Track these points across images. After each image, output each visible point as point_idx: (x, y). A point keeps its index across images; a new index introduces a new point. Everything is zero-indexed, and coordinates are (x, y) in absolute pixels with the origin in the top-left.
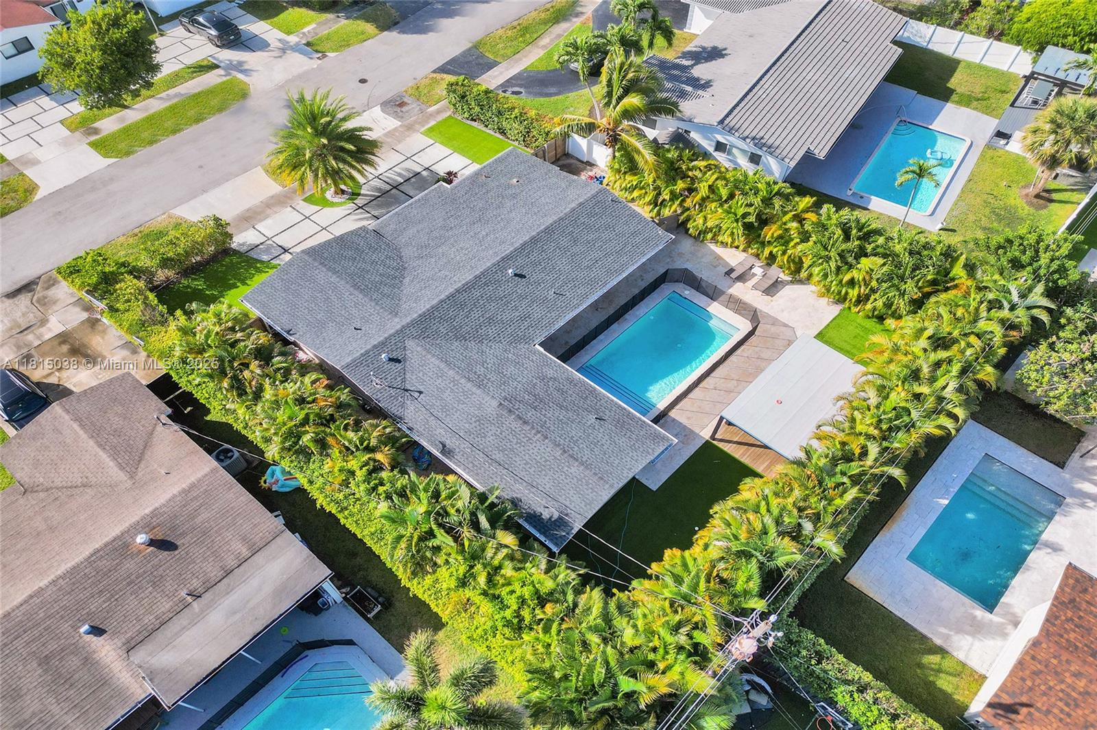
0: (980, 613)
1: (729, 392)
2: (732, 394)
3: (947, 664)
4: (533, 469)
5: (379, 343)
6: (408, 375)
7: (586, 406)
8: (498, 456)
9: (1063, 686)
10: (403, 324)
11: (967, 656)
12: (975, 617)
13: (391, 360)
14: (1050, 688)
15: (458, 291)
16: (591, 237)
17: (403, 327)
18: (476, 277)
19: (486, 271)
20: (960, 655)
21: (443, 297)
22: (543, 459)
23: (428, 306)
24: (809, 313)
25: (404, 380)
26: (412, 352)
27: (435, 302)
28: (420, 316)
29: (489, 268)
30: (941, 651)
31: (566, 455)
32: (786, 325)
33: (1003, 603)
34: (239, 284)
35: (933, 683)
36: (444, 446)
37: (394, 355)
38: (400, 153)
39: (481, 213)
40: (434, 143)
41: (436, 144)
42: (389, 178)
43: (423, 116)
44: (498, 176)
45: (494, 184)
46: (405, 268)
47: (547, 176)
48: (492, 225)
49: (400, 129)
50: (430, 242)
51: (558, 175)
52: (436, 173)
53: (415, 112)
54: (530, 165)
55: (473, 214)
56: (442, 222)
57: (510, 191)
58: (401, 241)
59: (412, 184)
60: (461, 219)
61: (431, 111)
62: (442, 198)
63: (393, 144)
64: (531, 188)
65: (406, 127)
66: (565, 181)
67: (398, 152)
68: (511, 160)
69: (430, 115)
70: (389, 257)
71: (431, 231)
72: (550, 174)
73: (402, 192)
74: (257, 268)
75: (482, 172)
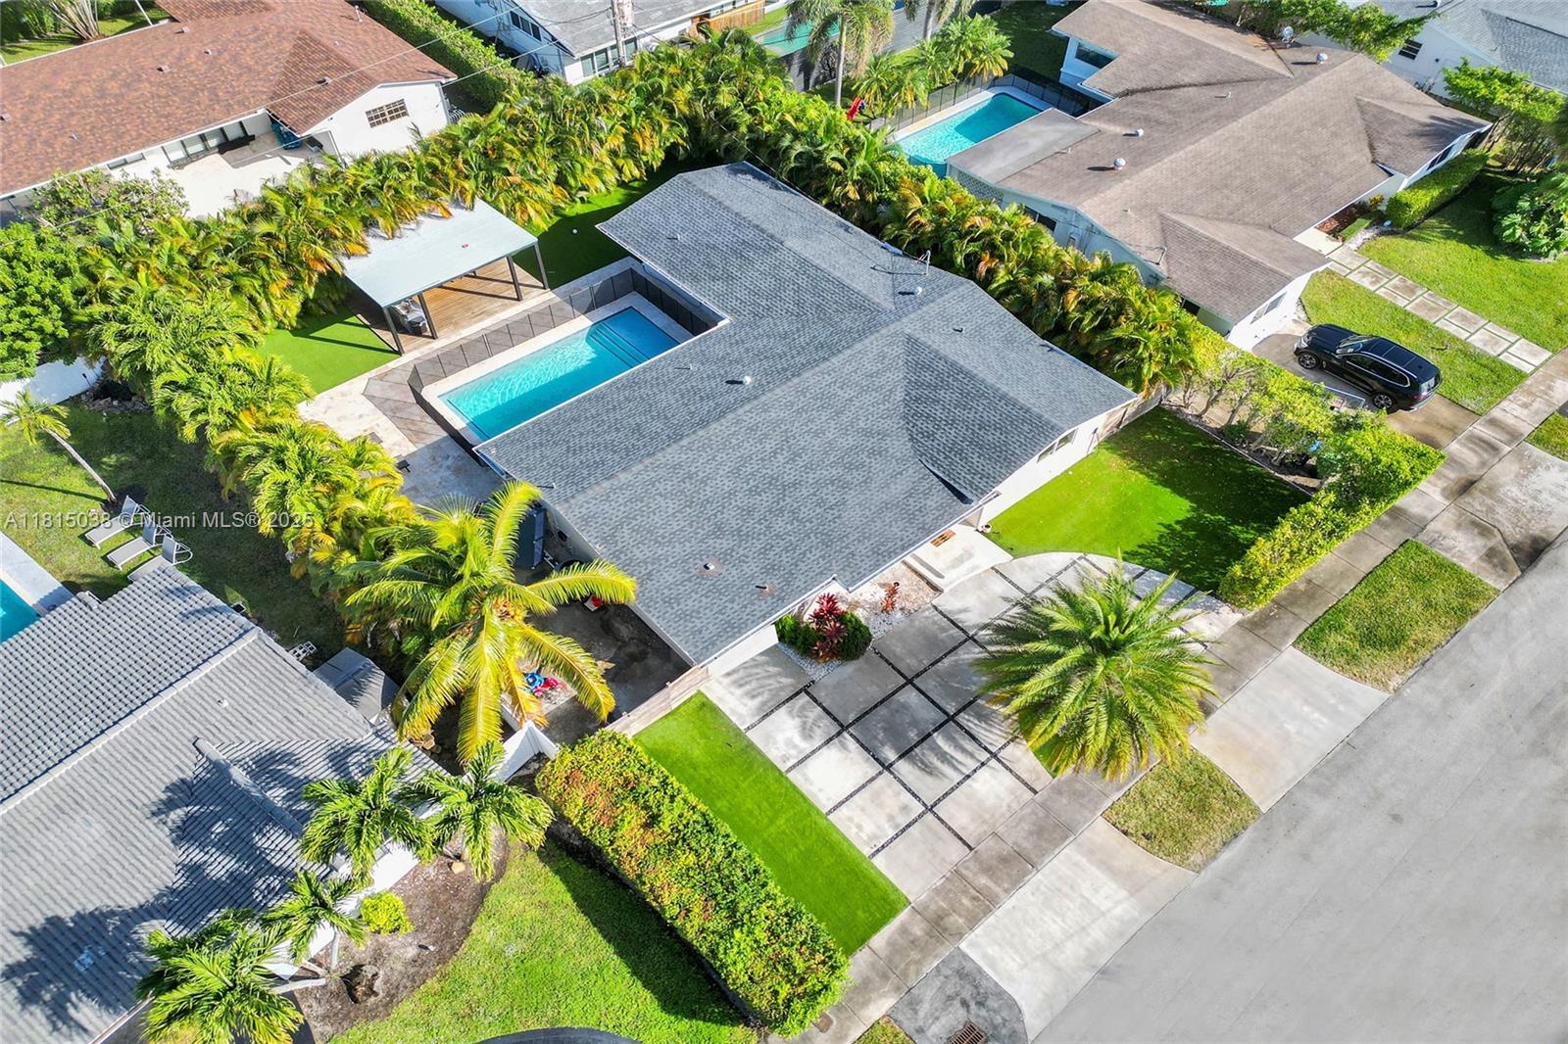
6: (890, 283)
10: (898, 324)
15: (826, 360)
21: (848, 352)
23: (867, 341)
25: (895, 279)
28: (877, 332)
38: (950, 828)
39: (782, 503)
40: (873, 855)
41: (867, 851)
42: (964, 750)
43: (905, 975)
44: (742, 587)
45: (751, 568)
46: (904, 418)
47: (650, 568)
48: (764, 471)
49: (961, 921)
50: (868, 460)
51: (628, 565)
52: (867, 749)
53: (928, 996)
54: (675, 605)
55: (795, 505)
56: (847, 497)
57: (725, 544)
58: (913, 472)
59: (914, 723)
60: (815, 498)
61: (884, 995)
62: (847, 551)
63: (971, 865)
64: (687, 544)
65: (945, 929)
66: (620, 545)
67: (957, 835)
68: (710, 626)
69: (885, 977)
70: (930, 436)
71: (865, 482)
72: (644, 572)
73: (933, 702)
74: (1160, 554)
75: (769, 603)
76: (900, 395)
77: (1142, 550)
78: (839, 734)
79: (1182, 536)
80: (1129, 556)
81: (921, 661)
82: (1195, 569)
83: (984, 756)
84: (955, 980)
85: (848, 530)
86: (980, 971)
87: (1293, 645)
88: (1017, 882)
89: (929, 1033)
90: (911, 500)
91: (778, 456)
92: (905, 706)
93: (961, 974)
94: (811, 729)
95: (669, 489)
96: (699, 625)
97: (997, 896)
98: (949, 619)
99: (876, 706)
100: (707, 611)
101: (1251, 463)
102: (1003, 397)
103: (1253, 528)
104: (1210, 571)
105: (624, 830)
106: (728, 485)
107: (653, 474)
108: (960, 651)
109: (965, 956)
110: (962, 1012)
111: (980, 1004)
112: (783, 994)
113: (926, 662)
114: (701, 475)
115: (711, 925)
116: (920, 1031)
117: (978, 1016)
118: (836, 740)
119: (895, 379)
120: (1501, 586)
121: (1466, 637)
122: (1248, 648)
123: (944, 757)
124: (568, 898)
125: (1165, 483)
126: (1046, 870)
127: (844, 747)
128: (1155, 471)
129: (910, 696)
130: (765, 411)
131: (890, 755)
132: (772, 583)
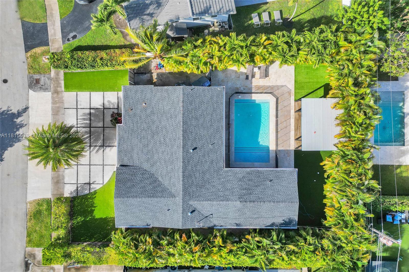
0: (402, 148)
1: (286, 127)
2: (288, 127)
4: (269, 213)
5: (182, 211)
6: (202, 212)
7: (263, 179)
8: (255, 216)
10: (181, 198)
13: (192, 212)
15: (183, 172)
16: (200, 112)
17: (183, 199)
18: (183, 162)
19: (183, 157)
21: (181, 179)
22: (270, 208)
23: (181, 186)
24: (285, 74)
25: (203, 215)
26: (195, 205)
27: (181, 183)
28: (183, 191)
29: (183, 155)
31: (275, 203)
32: (282, 86)
34: (93, 209)
36: (236, 224)
37: (191, 210)
38: (71, 108)
39: (150, 130)
40: (77, 93)
41: (78, 93)
42: (82, 124)
43: (54, 81)
44: (135, 106)
45: (138, 112)
46: (153, 174)
47: (154, 94)
48: (161, 133)
49: (54, 96)
50: (147, 156)
51: (157, 90)
52: (96, 108)
53: (48, 82)
54: (141, 92)
55: (147, 132)
56: (141, 144)
57: (149, 111)
58: (137, 163)
59: (94, 121)
60: (146, 138)
61: (54, 76)
62: (127, 132)
63: (62, 106)
64: (154, 104)
65: (55, 93)
66: (163, 92)
67: (69, 108)
68: (130, 94)
69: (56, 78)
70: (143, 174)
71: (142, 151)
72: (154, 92)
73: (96, 127)
74: (90, 198)
75: (127, 108)
76: (160, 179)
77: (94, 196)
78: (104, 106)
79: (91, 207)
80: (95, 192)
81: (106, 133)
82: (81, 201)
83: (79, 126)
84: (47, 87)
85: (132, 137)
86: (45, 92)
87: (51, 198)
88: (53, 109)
89: (43, 77)
90: (130, 156)
91: (163, 139)
92: (99, 122)
93: (47, 89)
94: (109, 103)
95: (171, 111)
96: (132, 92)
97: (53, 105)
98: (111, 146)
99: (104, 117)
100: (134, 96)
101: (95, 242)
102: (136, 197)
103: (80, 222)
104: (79, 203)
105: (104, 54)
106: (163, 123)
107: (177, 111)
108: (102, 142)
109: (49, 92)
110: (42, 84)
111: (40, 87)
112: (56, 56)
113: (105, 134)
114: (170, 120)
115: (76, 55)
116: (44, 76)
117: (39, 86)
118: (103, 105)
119: (166, 183)
120: (27, 249)
121: (24, 228)
122: (58, 190)
123: (84, 119)
124: (111, 44)
125: (106, 219)
126: (51, 115)
127: (100, 105)
128: (111, 220)
129: (101, 124)
130: (177, 147)
131: (92, 111)
132: (131, 113)
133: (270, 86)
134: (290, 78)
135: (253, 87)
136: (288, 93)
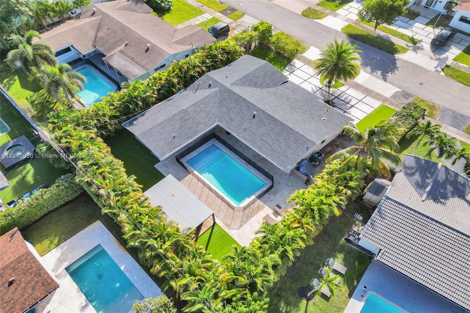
0: (66, 264)
3: (53, 246)
5: (217, 81)
7: (181, 134)
9: (9, 253)
10: (226, 86)
11: (52, 253)
12: (66, 261)
14: (11, 249)
18: (252, 104)
20: (54, 251)
21: (240, 94)
26: (213, 89)
27: (237, 93)
29: (258, 107)
30: (58, 245)
31: (156, 125)
32: (241, 226)
33: (67, 275)
35: (47, 238)
37: (212, 85)
38: (363, 98)
46: (262, 88)
49: (383, 97)
58: (280, 88)
65: (386, 99)
70: (268, 84)
76: (254, 88)
82: (283, 63)
119: (247, 88)
130: (267, 109)
131: (350, 105)
133: (251, 217)
134: (242, 239)
135: (265, 205)
136: (229, 224)
